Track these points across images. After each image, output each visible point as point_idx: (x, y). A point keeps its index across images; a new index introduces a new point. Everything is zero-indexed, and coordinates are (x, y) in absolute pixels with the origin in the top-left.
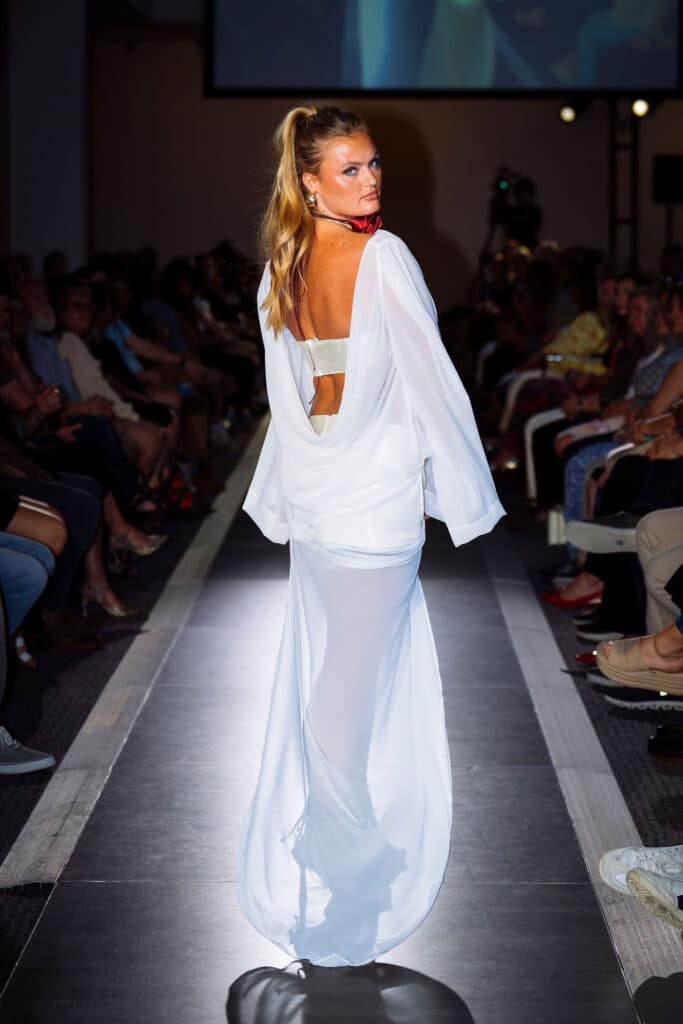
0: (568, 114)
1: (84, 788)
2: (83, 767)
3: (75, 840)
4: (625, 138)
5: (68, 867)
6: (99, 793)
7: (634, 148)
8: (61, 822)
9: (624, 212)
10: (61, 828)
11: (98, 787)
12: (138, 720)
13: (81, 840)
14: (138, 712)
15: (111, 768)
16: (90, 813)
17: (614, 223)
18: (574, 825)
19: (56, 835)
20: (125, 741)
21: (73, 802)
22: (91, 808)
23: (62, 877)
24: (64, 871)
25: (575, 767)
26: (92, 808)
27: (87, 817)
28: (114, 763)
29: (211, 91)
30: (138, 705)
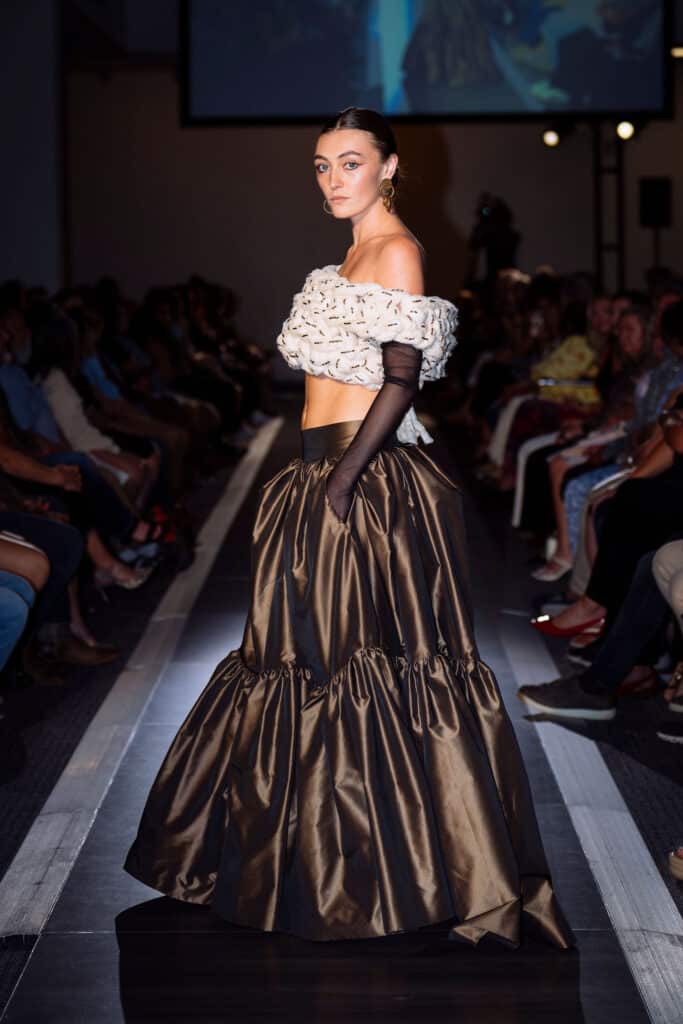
0: (551, 138)
1: (68, 833)
2: (68, 810)
3: (60, 888)
4: (609, 161)
5: (52, 918)
6: (85, 838)
7: (619, 170)
8: (45, 869)
9: (610, 235)
10: (44, 876)
11: (83, 832)
12: (123, 761)
13: (65, 888)
14: (124, 753)
15: (96, 811)
16: (75, 858)
17: (600, 247)
18: (592, 866)
19: (39, 883)
20: (111, 782)
21: (58, 848)
22: (75, 853)
23: (46, 928)
24: (49, 922)
25: (588, 805)
26: (77, 854)
27: (72, 864)
28: (99, 806)
29: (187, 120)
30: (123, 745)
